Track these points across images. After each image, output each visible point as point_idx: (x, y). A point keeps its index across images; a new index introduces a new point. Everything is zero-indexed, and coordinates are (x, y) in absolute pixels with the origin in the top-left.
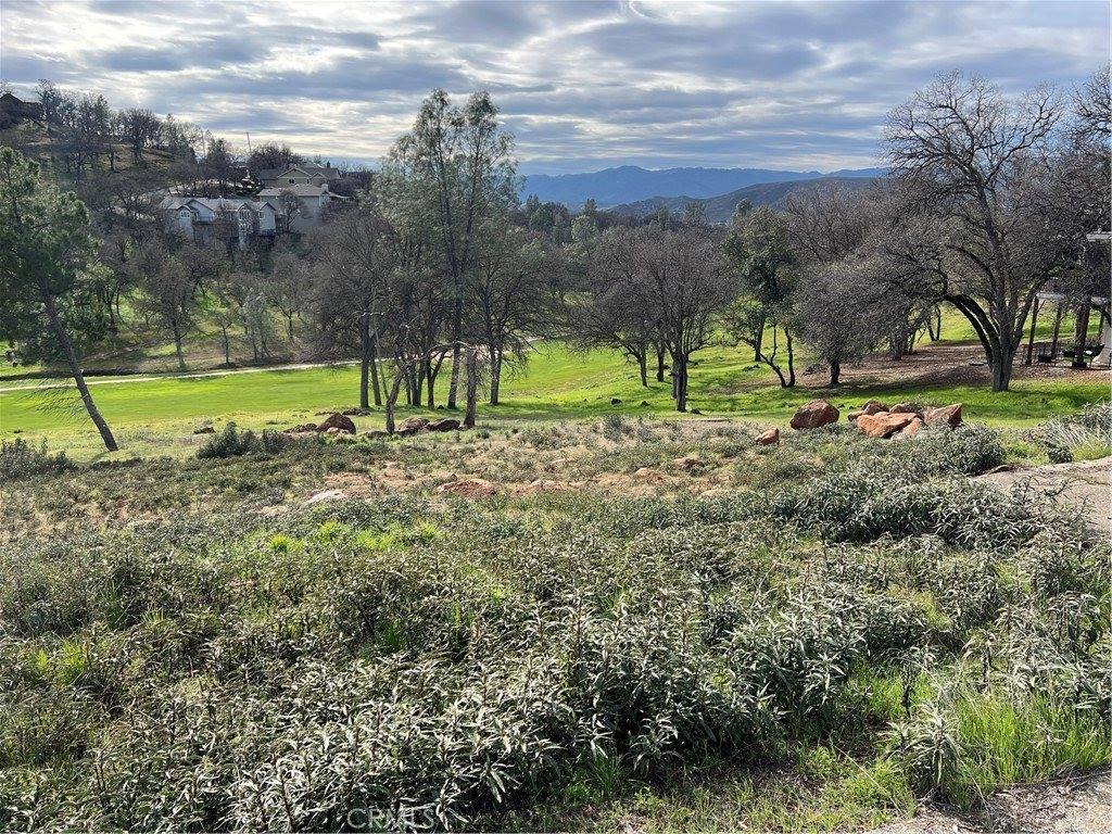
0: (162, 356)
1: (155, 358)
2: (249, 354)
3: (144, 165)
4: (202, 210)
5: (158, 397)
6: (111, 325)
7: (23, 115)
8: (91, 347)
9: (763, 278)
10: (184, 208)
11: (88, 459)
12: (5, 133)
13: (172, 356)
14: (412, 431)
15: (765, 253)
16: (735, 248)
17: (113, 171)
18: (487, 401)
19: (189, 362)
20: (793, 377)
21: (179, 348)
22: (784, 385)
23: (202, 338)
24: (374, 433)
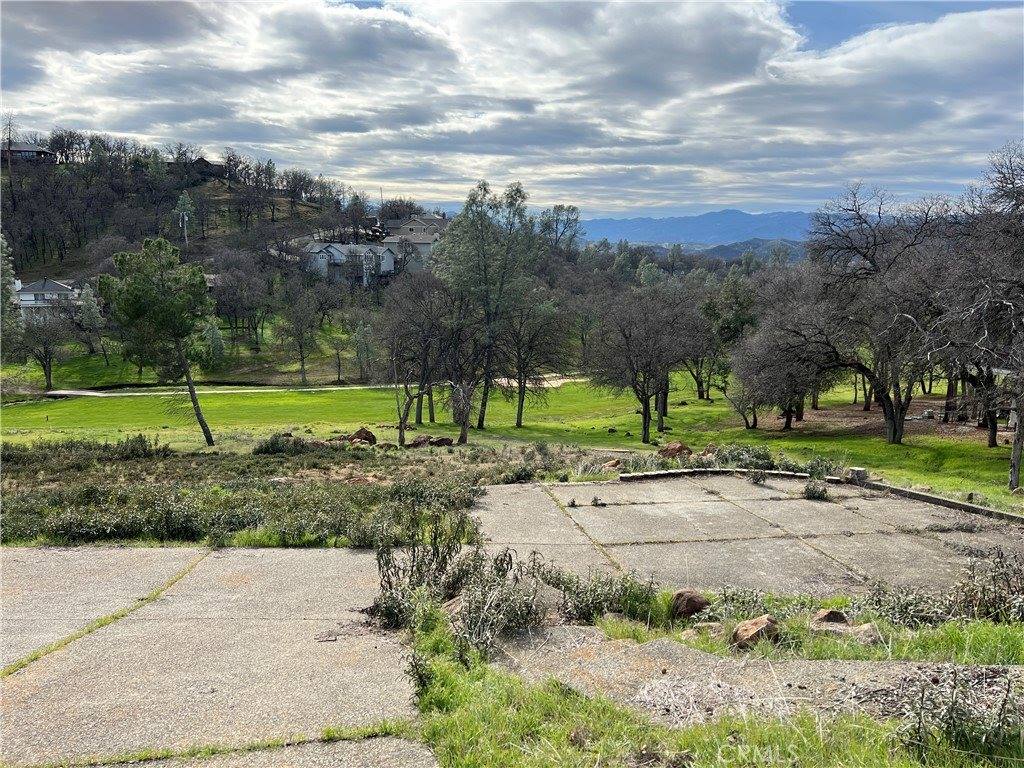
0: (290, 372)
1: (284, 373)
2: (355, 375)
3: (298, 215)
4: (335, 253)
5: (278, 405)
6: (255, 347)
7: (212, 175)
8: (238, 363)
9: (732, 333)
10: (322, 252)
11: (193, 450)
12: (196, 190)
13: (297, 372)
14: (416, 445)
15: (730, 315)
16: (711, 310)
17: (273, 220)
18: (514, 423)
19: (310, 378)
20: (755, 420)
21: (302, 366)
22: (747, 426)
23: (323, 359)
24: (384, 445)
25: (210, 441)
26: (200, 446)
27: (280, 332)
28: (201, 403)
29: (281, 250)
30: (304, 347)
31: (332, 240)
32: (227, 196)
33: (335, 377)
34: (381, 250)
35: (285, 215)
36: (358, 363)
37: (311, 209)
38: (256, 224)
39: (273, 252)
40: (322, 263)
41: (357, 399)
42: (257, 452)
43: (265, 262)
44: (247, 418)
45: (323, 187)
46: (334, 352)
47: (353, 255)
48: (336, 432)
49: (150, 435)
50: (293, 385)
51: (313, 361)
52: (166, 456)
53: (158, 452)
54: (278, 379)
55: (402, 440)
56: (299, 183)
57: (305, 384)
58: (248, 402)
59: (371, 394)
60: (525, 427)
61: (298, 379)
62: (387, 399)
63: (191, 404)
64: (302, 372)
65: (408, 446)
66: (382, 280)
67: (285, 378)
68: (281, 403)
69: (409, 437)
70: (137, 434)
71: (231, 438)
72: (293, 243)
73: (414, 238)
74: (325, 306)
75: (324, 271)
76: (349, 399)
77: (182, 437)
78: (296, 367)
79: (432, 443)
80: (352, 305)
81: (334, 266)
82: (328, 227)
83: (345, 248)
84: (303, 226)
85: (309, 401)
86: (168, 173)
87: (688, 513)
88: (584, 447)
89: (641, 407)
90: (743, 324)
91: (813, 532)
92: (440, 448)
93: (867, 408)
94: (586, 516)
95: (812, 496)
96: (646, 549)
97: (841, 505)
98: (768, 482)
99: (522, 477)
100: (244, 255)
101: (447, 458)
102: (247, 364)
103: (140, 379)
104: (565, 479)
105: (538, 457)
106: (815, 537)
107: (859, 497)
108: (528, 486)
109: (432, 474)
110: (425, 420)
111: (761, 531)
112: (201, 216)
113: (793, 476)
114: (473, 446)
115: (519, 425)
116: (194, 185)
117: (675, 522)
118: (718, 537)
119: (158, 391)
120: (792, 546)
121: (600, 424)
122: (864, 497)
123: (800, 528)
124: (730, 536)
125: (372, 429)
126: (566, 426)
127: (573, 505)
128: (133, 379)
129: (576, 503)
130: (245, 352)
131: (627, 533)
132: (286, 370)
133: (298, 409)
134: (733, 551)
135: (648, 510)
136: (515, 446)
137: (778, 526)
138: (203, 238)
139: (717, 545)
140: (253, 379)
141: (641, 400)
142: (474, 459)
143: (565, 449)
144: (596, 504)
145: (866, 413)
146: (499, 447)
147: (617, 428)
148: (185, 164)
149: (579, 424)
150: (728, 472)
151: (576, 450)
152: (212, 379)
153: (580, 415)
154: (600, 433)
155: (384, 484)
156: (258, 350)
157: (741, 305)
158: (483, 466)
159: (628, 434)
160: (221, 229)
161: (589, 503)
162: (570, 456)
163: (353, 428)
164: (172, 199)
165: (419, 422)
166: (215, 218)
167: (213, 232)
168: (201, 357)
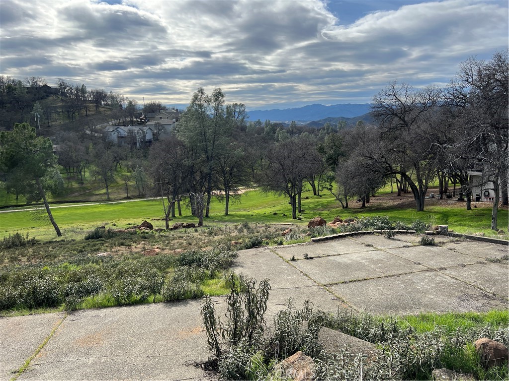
0: (101, 194)
1: (98, 195)
2: (136, 193)
3: (100, 113)
4: (121, 131)
5: (96, 212)
6: (81, 181)
7: (51, 93)
8: (72, 191)
9: (333, 162)
10: (114, 131)
11: (49, 240)
12: (43, 101)
13: (104, 194)
14: (175, 228)
15: (332, 152)
16: (321, 150)
17: (86, 115)
18: (224, 213)
19: (111, 196)
20: (347, 204)
21: (107, 190)
22: (343, 208)
23: (118, 186)
24: (158, 229)
25: (59, 234)
26: (54, 237)
27: (93, 173)
28: (53, 213)
29: (92, 131)
30: (107, 181)
31: (119, 125)
32: (60, 104)
33: (125, 195)
34: (145, 129)
35: (93, 113)
36: (137, 187)
37: (107, 110)
38: (77, 118)
39: (88, 132)
40: (114, 136)
41: (138, 206)
42: (87, 238)
43: (83, 137)
45: (112, 98)
46: (124, 182)
47: (131, 132)
48: (129, 224)
49: (23, 233)
50: (103, 201)
51: (112, 188)
52: (33, 244)
53: (28, 242)
54: (94, 198)
55: (167, 226)
56: (99, 96)
57: (109, 200)
58: (78, 211)
59: (146, 203)
60: (230, 215)
61: (106, 197)
62: (154, 205)
63: (47, 214)
64: (107, 194)
65: (171, 229)
66: (147, 144)
67: (98, 197)
68: (97, 210)
69: (171, 224)
70: (15, 233)
71: (71, 231)
72: (98, 127)
73: (163, 121)
74: (117, 159)
75: (116, 141)
76: (134, 206)
77: (42, 232)
78: (104, 191)
79: (184, 227)
80: (132, 157)
81: (121, 137)
82: (115, 117)
83: (126, 129)
84: (105, 119)
85: (112, 208)
86: (27, 93)
87: (363, 259)
88: (268, 223)
89: (291, 200)
90: (338, 156)
91: (443, 266)
92: (190, 229)
94: (302, 265)
95: (425, 243)
96: (352, 285)
97: (444, 248)
98: (397, 237)
99: (256, 244)
100: (72, 134)
101: (196, 234)
102: (77, 191)
103: (17, 202)
104: (281, 243)
105: (245, 230)
106: (446, 269)
107: (451, 242)
108: (261, 249)
109: (190, 244)
110: (177, 215)
111: (412, 268)
112: (47, 114)
113: (406, 232)
114: (208, 227)
115: (227, 214)
116: (42, 99)
117: (358, 266)
118: (389, 273)
119: (27, 208)
120: (436, 276)
121: (268, 211)
122: (453, 241)
123: (433, 264)
124: (396, 273)
125: (149, 221)
126: (250, 213)
127: (293, 260)
128: (14, 203)
129: (295, 258)
130: (75, 185)
131: (335, 276)
132: (98, 193)
133: (107, 213)
134: (404, 282)
135: (338, 259)
136: (231, 225)
137: (420, 264)
138: (49, 126)
139: (392, 279)
140: (81, 198)
141: (291, 198)
142: (210, 234)
143: (258, 225)
144: (307, 257)
145: (399, 197)
146: (222, 226)
147: (277, 212)
148: (37, 88)
149: (257, 211)
150: (371, 232)
151: (264, 225)
152: (58, 200)
153: (256, 207)
154: (269, 215)
155: (166, 252)
156: (82, 183)
157: (337, 146)
158: (216, 238)
159: (284, 215)
160: (58, 121)
161: (303, 257)
162: (261, 229)
163: (139, 221)
164: (30, 106)
165: (173, 216)
166: (54, 116)
167: (54, 123)
168: (52, 187)
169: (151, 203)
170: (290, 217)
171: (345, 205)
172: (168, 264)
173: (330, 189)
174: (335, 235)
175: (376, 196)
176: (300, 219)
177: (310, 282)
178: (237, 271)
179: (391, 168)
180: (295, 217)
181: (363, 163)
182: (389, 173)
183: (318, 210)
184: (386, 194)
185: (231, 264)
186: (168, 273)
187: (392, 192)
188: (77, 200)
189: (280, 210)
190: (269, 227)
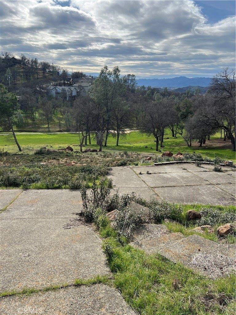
0: (45, 128)
2: (65, 129)
3: (45, 77)
4: (58, 89)
5: (41, 138)
6: (33, 119)
7: (17, 63)
8: (28, 124)
9: (185, 117)
10: (53, 89)
11: (14, 153)
12: (12, 68)
13: (47, 128)
14: (86, 151)
15: (184, 111)
16: (178, 109)
17: (37, 78)
18: (116, 145)
19: (51, 130)
20: (191, 144)
21: (49, 126)
22: (188, 145)
23: (55, 124)
24: (76, 152)
25: (20, 150)
26: (17, 152)
27: (41, 115)
28: (17, 138)
29: (40, 88)
30: (49, 120)
31: (56, 85)
32: (22, 70)
33: (59, 129)
34: (72, 88)
35: (41, 77)
36: (66, 125)
37: (49, 75)
38: (32, 80)
39: (38, 89)
40: (54, 92)
41: (66, 136)
42: (36, 154)
43: (35, 92)
44: (32, 142)
45: (53, 67)
46: (58, 121)
47: (63, 90)
48: (60, 147)
49: (1, 148)
50: (46, 132)
51: (51, 124)
52: (6, 155)
53: (4, 153)
54: (41, 130)
55: (81, 150)
56: (46, 66)
57: (49, 131)
58: (31, 137)
59: (71, 135)
60: (119, 146)
61: (47, 130)
62: (75, 136)
63: (14, 138)
64: (48, 128)
65: (83, 152)
66: (73, 98)
67: (43, 129)
69: (84, 149)
71: (27, 149)
72: (44, 86)
73: (84, 84)
74: (55, 107)
75: (54, 95)
76: (64, 136)
77: (11, 148)
78: (47, 126)
79: (91, 151)
80: (63, 106)
81: (57, 93)
82: (55, 81)
83: (61, 88)
84: (48, 81)
85: (51, 137)
86: (2, 62)
87: (178, 176)
88: (139, 153)
89: (156, 139)
90: (188, 113)
91: (219, 183)
92: (94, 153)
93: (225, 140)
94: (145, 177)
95: (217, 170)
96: (166, 189)
97: (226, 173)
98: (202, 166)
99: (124, 164)
100: (28, 90)
101: (96, 156)
102: (31, 125)
104: (137, 165)
105: (125, 156)
106: (220, 184)
107: (231, 171)
108: (125, 167)
109: (92, 161)
110: (88, 143)
111: (202, 182)
112: (14, 76)
113: (209, 163)
114: (104, 152)
115: (117, 145)
116: (11, 66)
117: (173, 179)
118: (189, 184)
119: (2, 133)
120: (213, 187)
121: (142, 145)
122: (233, 170)
123: (214, 181)
124: (192, 184)
125: (71, 146)
126: (132, 146)
127: (141, 174)
130: (30, 121)
131: (159, 183)
132: (43, 127)
133: (48, 139)
134: (194, 189)
135: (165, 175)
136: (117, 152)
137: (207, 181)
138: (15, 84)
139: (188, 187)
140: (33, 130)
141: (156, 138)
142: (105, 156)
143: (133, 153)
144: (148, 173)
145: (225, 142)
146: (112, 152)
148: (8, 59)
149: (136, 145)
150: (189, 162)
151: (136, 153)
152: (20, 130)
153: (136, 142)
154: (142, 148)
155: (77, 165)
156: (34, 121)
157: (188, 107)
158: (108, 159)
159: (151, 148)
160: (21, 81)
161: (146, 173)
162: (134, 156)
163: (66, 146)
164: (4, 71)
165: (86, 144)
166: (19, 77)
167: (18, 82)
168: (16, 123)
169: (73, 135)
170: (154, 150)
171: (189, 144)
172: (76, 171)
173: (181, 134)
174: (168, 162)
175: (211, 140)
176: (160, 151)
177: (145, 185)
178: (109, 177)
179: (218, 123)
180: (157, 150)
181: (201, 119)
182: (217, 126)
183: (173, 146)
184: (217, 139)
185: (107, 174)
186: (75, 175)
187: (221, 138)
188: (31, 130)
189: (149, 145)
190: (139, 155)
